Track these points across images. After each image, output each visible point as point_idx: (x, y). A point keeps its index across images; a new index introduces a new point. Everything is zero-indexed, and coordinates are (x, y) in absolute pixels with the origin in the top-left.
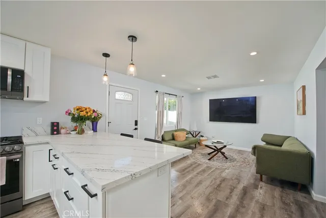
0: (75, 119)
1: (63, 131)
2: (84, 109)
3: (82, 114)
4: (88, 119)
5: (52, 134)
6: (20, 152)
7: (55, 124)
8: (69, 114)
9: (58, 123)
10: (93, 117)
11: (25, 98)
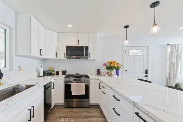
0: (108, 68)
1: (102, 74)
2: (113, 62)
3: (111, 65)
4: (115, 68)
5: (98, 75)
6: (89, 82)
7: (99, 70)
8: (105, 65)
9: (100, 70)
10: (117, 67)
11: (89, 59)
